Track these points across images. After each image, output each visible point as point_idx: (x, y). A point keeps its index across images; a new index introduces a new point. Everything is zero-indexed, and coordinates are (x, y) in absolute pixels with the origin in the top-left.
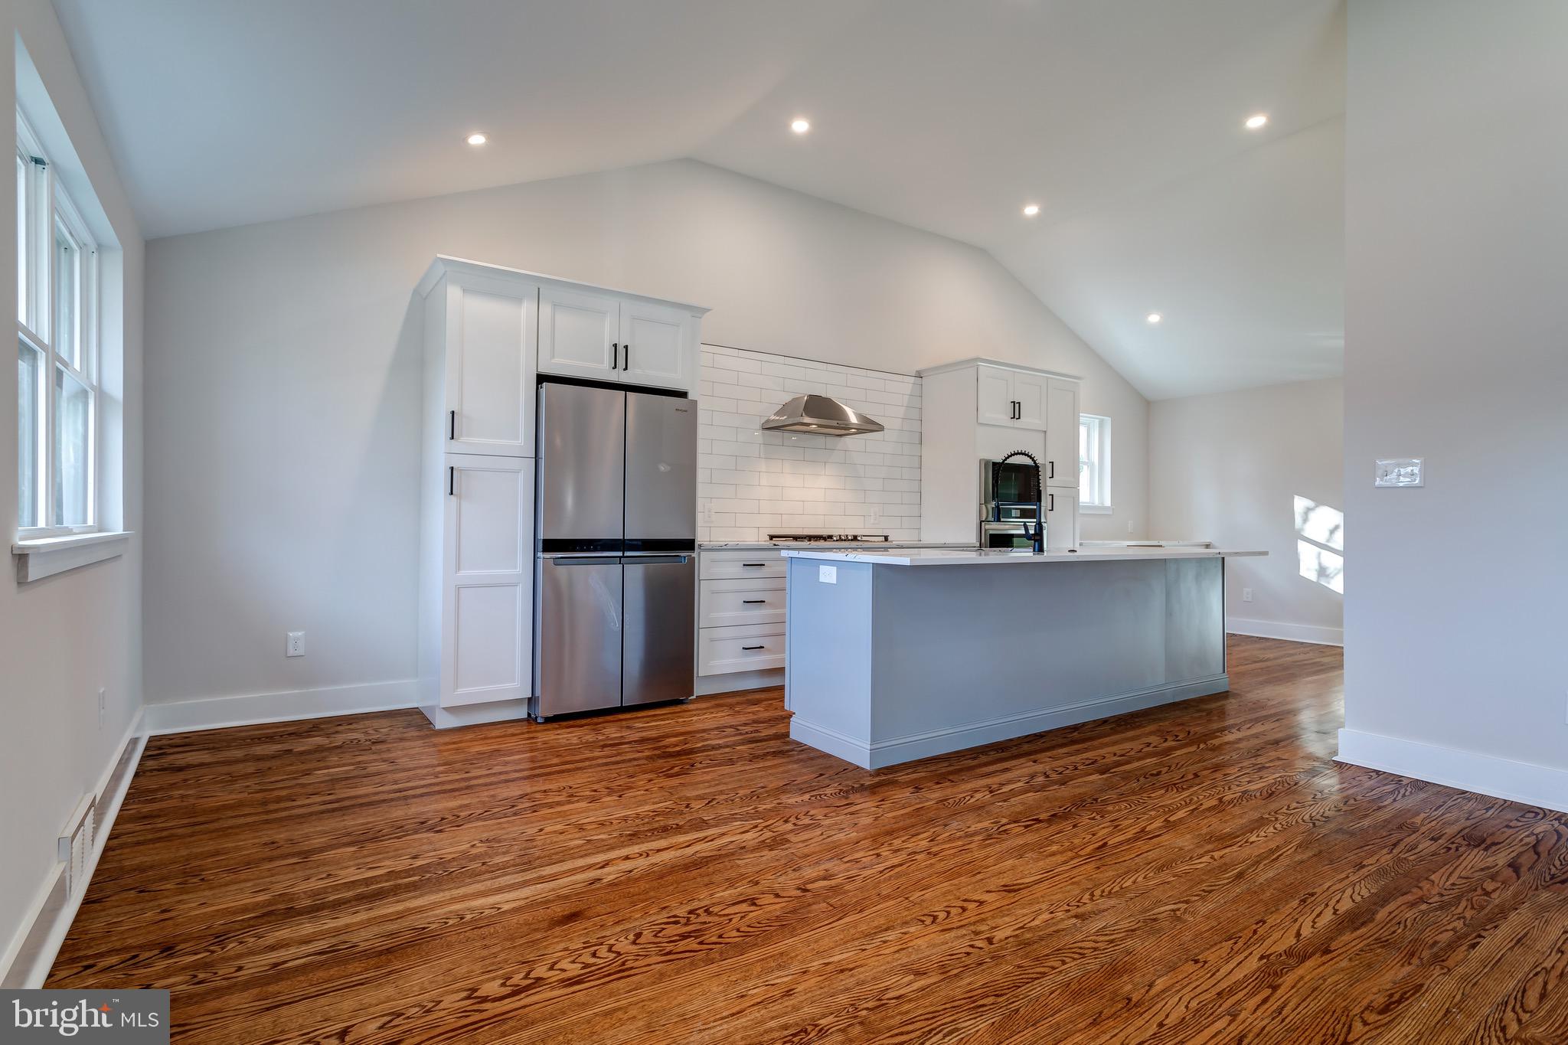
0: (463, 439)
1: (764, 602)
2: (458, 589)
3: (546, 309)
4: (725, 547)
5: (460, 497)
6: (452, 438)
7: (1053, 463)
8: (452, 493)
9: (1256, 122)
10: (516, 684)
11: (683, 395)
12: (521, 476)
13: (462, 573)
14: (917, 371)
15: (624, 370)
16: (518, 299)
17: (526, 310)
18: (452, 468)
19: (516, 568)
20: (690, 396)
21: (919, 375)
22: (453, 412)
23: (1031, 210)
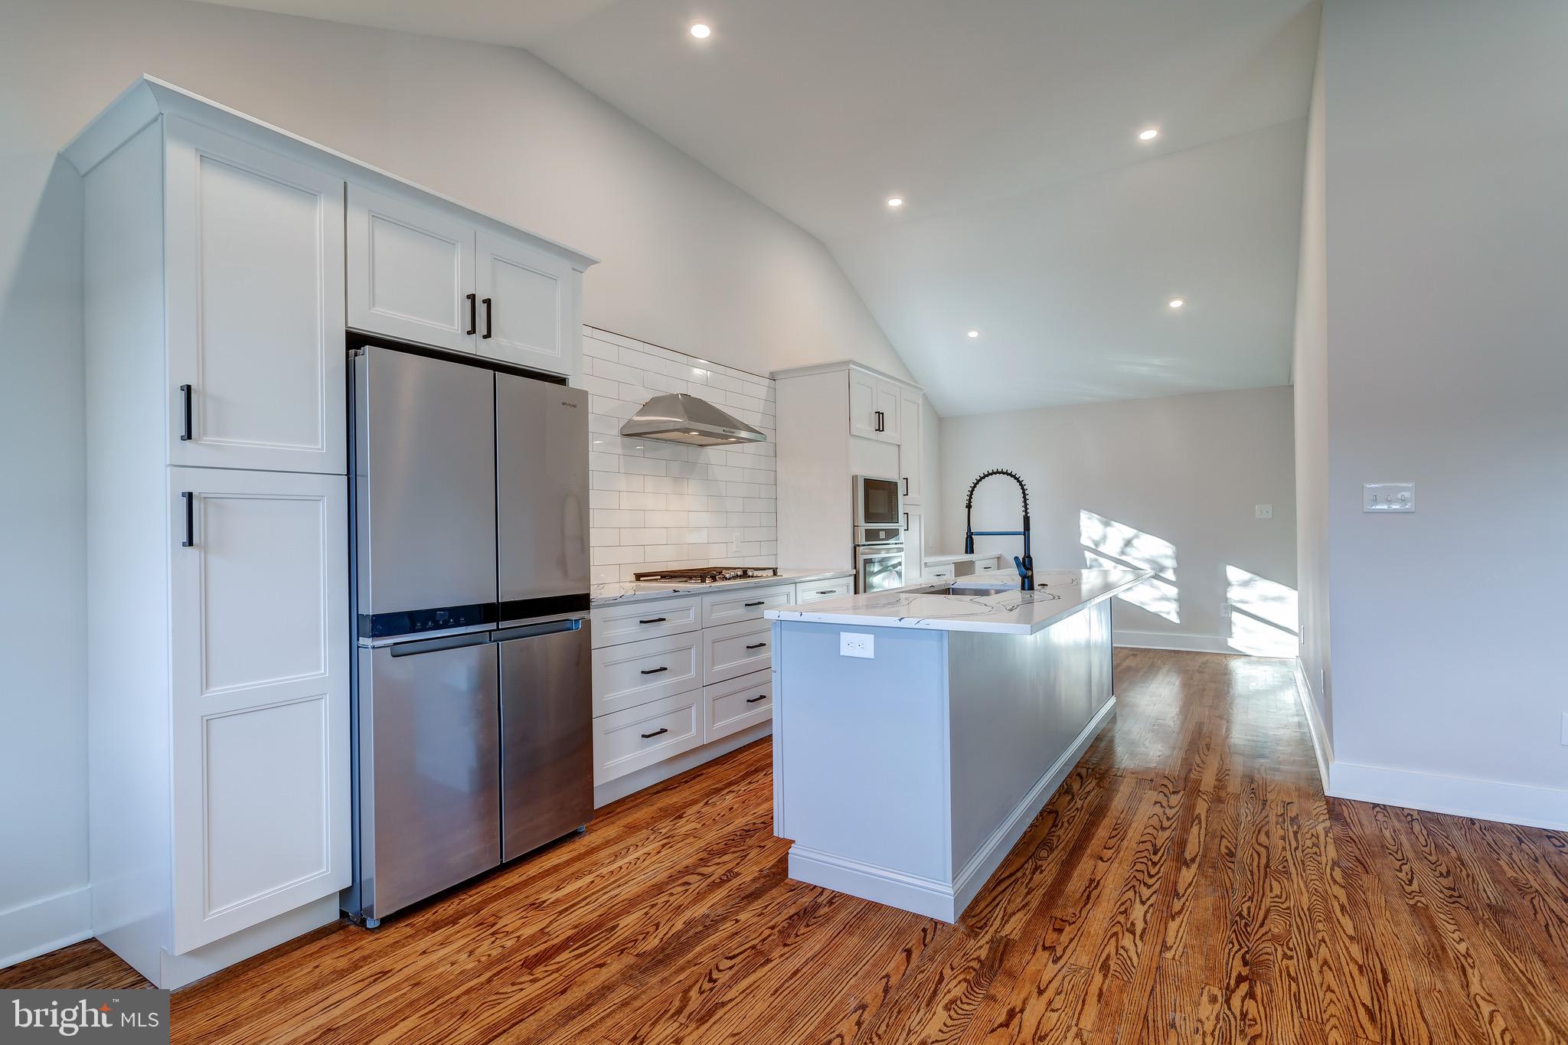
0: (208, 439)
1: (666, 669)
2: (207, 723)
3: (359, 221)
4: (620, 600)
5: (205, 548)
6: (189, 435)
7: (907, 479)
8: (190, 543)
9: (1148, 135)
10: (325, 870)
11: (561, 381)
12: (323, 508)
13: (216, 690)
14: (771, 373)
15: (485, 337)
16: (310, 194)
17: (324, 214)
18: (190, 496)
19: (318, 668)
20: (572, 383)
21: (773, 377)
22: (189, 387)
23: (895, 202)
